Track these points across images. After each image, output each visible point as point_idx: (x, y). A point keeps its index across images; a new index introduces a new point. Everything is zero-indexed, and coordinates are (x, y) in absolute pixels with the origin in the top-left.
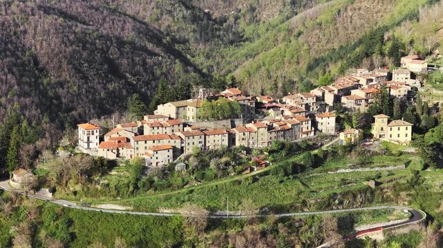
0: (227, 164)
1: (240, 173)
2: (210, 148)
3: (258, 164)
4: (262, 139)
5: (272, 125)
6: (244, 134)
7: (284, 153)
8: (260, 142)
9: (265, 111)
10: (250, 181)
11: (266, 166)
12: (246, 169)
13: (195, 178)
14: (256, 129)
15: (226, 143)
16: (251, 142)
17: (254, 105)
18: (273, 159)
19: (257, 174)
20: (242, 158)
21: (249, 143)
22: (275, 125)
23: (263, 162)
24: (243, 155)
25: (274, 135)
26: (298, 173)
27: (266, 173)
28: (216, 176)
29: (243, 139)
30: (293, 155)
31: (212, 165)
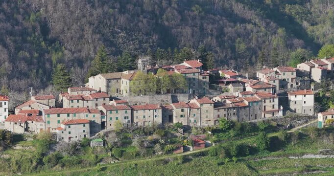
0: (155, 142)
1: (170, 152)
2: (139, 124)
3: (195, 143)
4: (207, 117)
5: (225, 102)
6: (182, 110)
7: (232, 133)
8: (204, 119)
9: (223, 86)
10: (180, 161)
11: (206, 147)
12: (178, 148)
13: (112, 156)
14: (199, 105)
15: (159, 120)
16: (192, 120)
17: (207, 79)
18: (216, 139)
19: (191, 155)
20: (176, 137)
21: (189, 121)
22: (228, 102)
23: (202, 142)
24: (179, 134)
25: (222, 112)
26: (246, 155)
27: (203, 154)
28: (138, 155)
29: (182, 116)
30: (246, 136)
31: (135, 142)
